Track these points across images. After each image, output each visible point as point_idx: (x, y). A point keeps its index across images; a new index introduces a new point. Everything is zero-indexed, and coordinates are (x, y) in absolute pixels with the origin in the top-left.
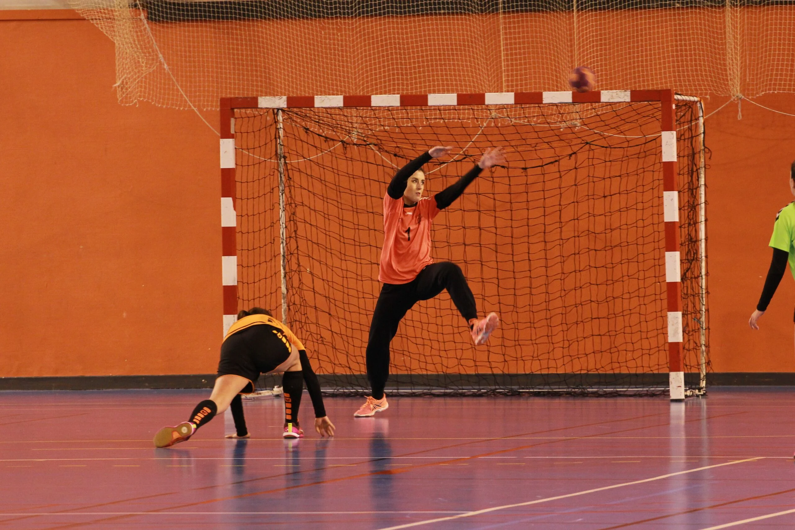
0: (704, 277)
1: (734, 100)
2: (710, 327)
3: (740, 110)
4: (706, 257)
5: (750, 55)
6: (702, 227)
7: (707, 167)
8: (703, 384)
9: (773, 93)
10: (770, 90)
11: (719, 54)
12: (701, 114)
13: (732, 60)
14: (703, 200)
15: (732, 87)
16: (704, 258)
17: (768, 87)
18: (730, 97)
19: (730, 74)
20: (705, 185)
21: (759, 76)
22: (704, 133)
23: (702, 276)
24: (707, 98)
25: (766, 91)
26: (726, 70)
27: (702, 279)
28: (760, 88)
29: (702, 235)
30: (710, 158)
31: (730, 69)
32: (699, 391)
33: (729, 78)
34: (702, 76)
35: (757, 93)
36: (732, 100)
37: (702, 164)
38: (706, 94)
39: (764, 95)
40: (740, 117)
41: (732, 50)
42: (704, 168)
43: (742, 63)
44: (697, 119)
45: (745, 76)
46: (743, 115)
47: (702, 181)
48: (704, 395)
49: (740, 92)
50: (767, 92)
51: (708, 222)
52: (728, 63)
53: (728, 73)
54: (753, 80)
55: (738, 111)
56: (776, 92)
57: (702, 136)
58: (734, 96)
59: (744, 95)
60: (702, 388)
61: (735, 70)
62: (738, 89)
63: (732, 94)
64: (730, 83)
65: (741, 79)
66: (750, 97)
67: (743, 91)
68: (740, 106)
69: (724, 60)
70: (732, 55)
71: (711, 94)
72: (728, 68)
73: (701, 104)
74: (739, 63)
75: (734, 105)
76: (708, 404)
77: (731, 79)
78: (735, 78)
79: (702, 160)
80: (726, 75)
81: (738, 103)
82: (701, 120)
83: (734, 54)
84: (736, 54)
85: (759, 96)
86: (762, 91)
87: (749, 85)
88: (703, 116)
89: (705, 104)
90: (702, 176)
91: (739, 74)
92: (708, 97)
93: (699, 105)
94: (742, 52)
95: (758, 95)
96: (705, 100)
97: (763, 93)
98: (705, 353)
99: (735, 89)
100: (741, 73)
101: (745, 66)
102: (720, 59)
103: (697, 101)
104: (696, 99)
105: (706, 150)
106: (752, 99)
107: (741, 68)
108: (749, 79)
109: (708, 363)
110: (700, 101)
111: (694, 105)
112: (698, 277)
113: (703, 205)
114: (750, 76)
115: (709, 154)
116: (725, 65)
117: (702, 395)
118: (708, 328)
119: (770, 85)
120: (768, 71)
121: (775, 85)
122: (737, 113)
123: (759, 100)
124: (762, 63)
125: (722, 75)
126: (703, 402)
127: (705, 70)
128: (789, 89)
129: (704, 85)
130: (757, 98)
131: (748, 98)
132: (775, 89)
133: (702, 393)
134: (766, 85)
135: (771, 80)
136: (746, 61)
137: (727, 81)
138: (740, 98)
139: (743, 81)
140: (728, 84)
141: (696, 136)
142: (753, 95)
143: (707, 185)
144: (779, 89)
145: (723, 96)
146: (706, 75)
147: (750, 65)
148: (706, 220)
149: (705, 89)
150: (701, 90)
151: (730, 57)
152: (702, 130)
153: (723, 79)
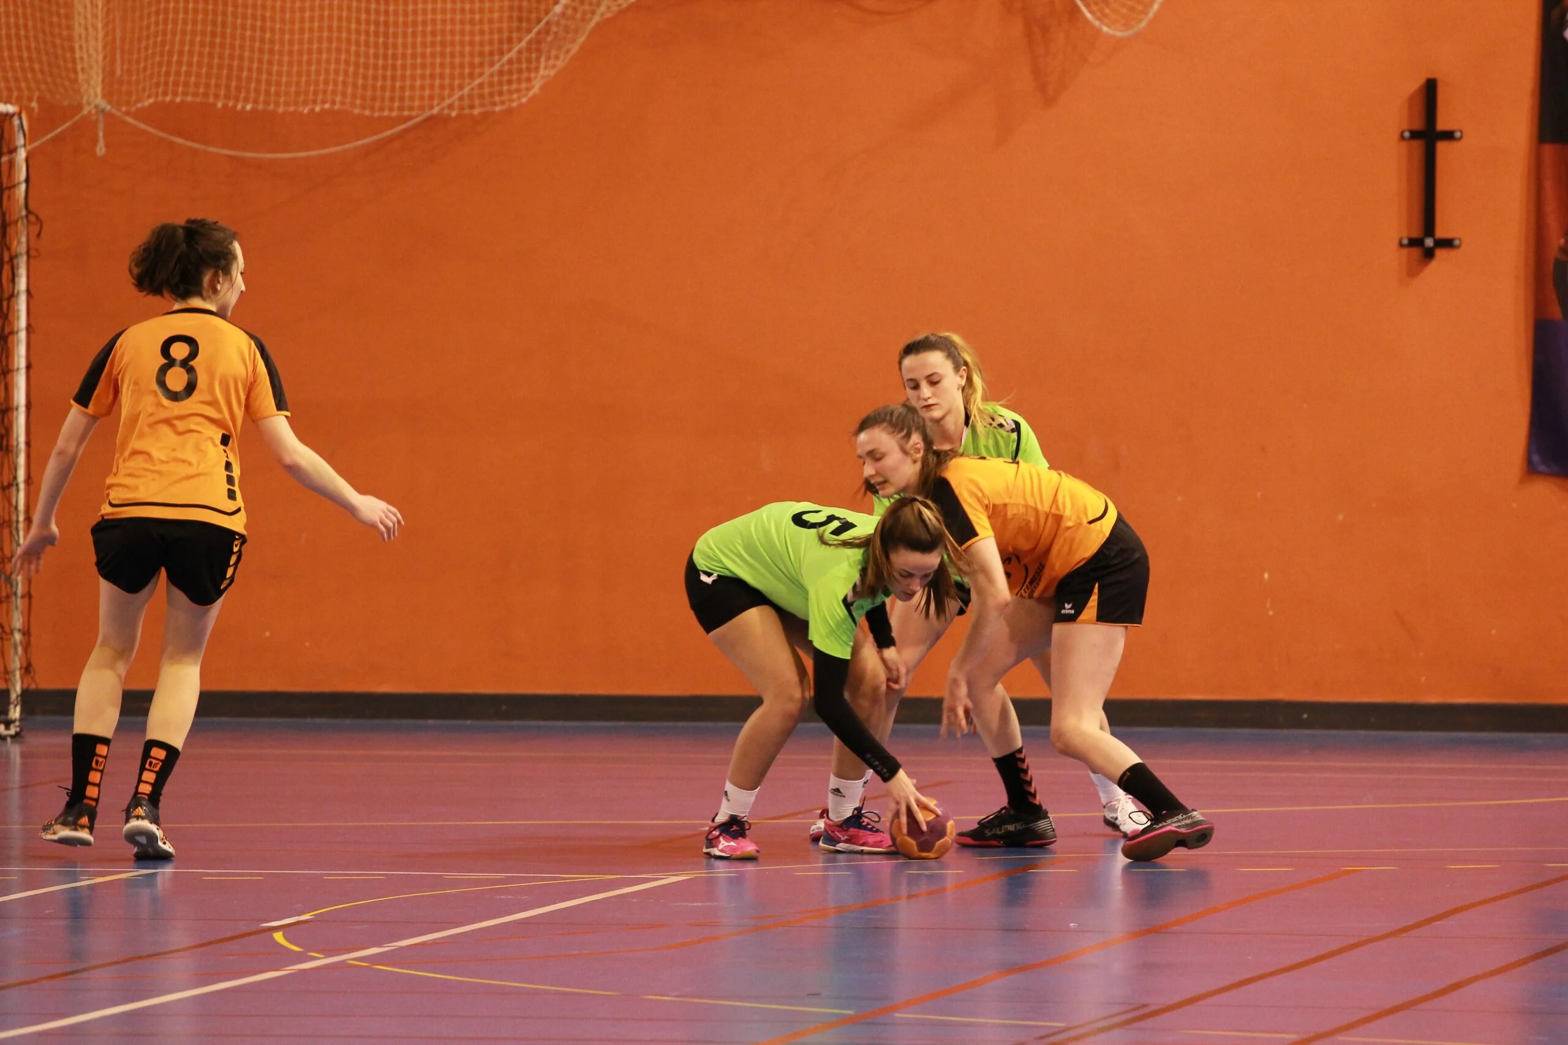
0: (22, 486)
1: (89, 113)
2: (33, 592)
3: (101, 134)
4: (28, 444)
5: (124, 19)
6: (21, 380)
7: (32, 253)
8: (15, 713)
9: (172, 102)
10: (165, 94)
11: (59, 15)
12: (21, 141)
13: (86, 29)
14: (23, 323)
15: (85, 86)
16: (22, 446)
17: (161, 90)
18: (80, 107)
19: (82, 59)
20: (28, 291)
21: (142, 65)
22: (27, 181)
23: (17, 485)
24: (32, 109)
25: (157, 95)
26: (72, 50)
27: (18, 490)
28: (144, 90)
29: (20, 397)
30: (39, 235)
31: (81, 47)
32: (7, 727)
33: (79, 67)
34: (21, 59)
35: (138, 101)
36: (85, 112)
37: (23, 248)
38: (30, 99)
39: (151, 106)
40: (101, 149)
41: (85, 7)
42: (25, 258)
43: (106, 35)
44: (13, 151)
45: (113, 62)
46: (107, 146)
47: (22, 284)
48: (16, 737)
49: (103, 96)
50: (160, 98)
51: (32, 371)
52: (76, 34)
53: (77, 55)
54: (129, 72)
55: (96, 135)
56: (178, 99)
57: (23, 187)
58: (89, 103)
59: (110, 102)
60: (13, 722)
61: (92, 51)
62: (99, 90)
63: (84, 101)
64: (81, 76)
65: (104, 69)
66: (124, 109)
67: (108, 95)
68: (101, 126)
69: (70, 28)
70: (86, 18)
71: (40, 100)
72: (77, 46)
73: (21, 119)
74: (101, 35)
75: (88, 124)
76: (24, 755)
77: (83, 70)
78: (91, 67)
79: (24, 239)
80: (74, 61)
81: (97, 121)
82: (22, 154)
83: (89, 16)
84: (95, 16)
85: (143, 109)
86: (149, 97)
87: (121, 83)
88: (25, 146)
89: (30, 119)
90: (22, 272)
91: (100, 58)
92: (34, 104)
93: (16, 122)
94: (108, 12)
95: (139, 105)
96: (30, 111)
97: (151, 101)
98: (20, 650)
99: (92, 91)
100: (105, 58)
101: (114, 41)
102: (60, 26)
103: (12, 115)
104: (10, 109)
105: (32, 218)
106: (127, 113)
107: (105, 47)
108: (122, 70)
109: (27, 669)
110: (20, 114)
111: (7, 123)
112: (10, 485)
113: (23, 335)
114: (123, 64)
115: (37, 228)
116: (70, 38)
117: (12, 737)
118: (28, 595)
119: (166, 84)
120: (162, 55)
121: (176, 84)
122: (95, 141)
123: (142, 115)
124: (148, 37)
125: (65, 60)
126: (15, 751)
127: (28, 48)
128: (206, 95)
129: (26, 80)
130: (138, 110)
131: (119, 110)
132: (175, 94)
133: (12, 732)
134: (158, 85)
135: (168, 74)
136: (114, 30)
137: (75, 71)
138: (103, 111)
139: (109, 75)
140: (76, 80)
141: (9, 188)
142: (128, 103)
143: (32, 291)
144: (185, 94)
145: (66, 103)
146: (30, 59)
147: (123, 40)
148: (29, 367)
149: (29, 89)
150: (20, 90)
151: (83, 22)
152: (23, 175)
153: (67, 69)
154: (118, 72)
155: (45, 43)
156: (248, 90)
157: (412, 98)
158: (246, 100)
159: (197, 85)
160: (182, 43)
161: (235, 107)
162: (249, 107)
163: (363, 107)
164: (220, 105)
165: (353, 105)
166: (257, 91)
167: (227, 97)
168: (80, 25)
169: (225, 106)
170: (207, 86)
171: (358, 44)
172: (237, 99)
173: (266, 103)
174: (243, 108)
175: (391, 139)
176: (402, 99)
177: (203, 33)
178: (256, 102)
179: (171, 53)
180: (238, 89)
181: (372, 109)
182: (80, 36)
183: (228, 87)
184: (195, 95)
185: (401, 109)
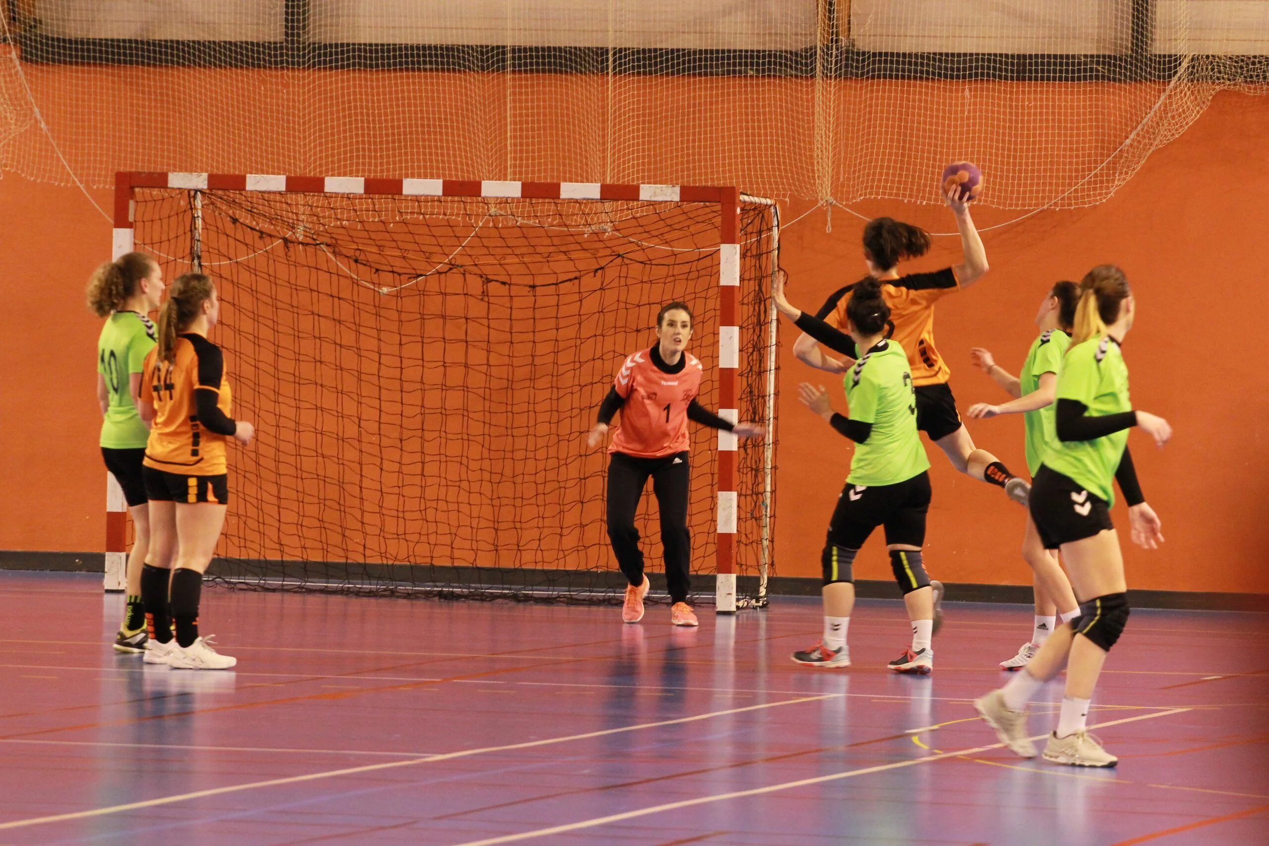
0: (771, 446)
1: (822, 205)
2: (775, 515)
3: (829, 219)
4: (775, 418)
5: (846, 145)
6: (771, 377)
8: (763, 591)
9: (876, 198)
10: (871, 194)
11: (804, 141)
12: (775, 223)
13: (822, 151)
14: (774, 341)
15: (820, 188)
16: (772, 420)
17: (868, 191)
18: (817, 201)
19: (818, 170)
20: (778, 320)
21: (857, 175)
22: (779, 248)
23: (768, 445)
24: (786, 202)
25: (865, 195)
26: (812, 165)
27: (768, 448)
28: (858, 191)
29: (771, 388)
31: (818, 162)
32: (758, 601)
33: (816, 176)
34: (780, 170)
35: (854, 198)
36: (819, 205)
38: (784, 196)
39: (861, 201)
40: (829, 229)
41: (822, 137)
43: (834, 155)
44: (770, 229)
45: (838, 173)
46: (833, 227)
48: (764, 606)
49: (832, 195)
50: (868, 196)
51: (779, 371)
52: (815, 154)
53: (816, 168)
54: (849, 179)
55: (827, 220)
56: (879, 197)
57: (776, 252)
58: (822, 199)
59: (836, 199)
60: (761, 597)
61: (825, 165)
62: (829, 191)
63: (819, 197)
64: (817, 182)
65: (832, 177)
66: (844, 203)
67: (834, 194)
68: (829, 214)
69: (811, 150)
70: (822, 144)
71: (791, 196)
72: (816, 162)
73: (776, 208)
74: (831, 155)
75: (822, 213)
76: (768, 619)
77: (818, 177)
78: (825, 176)
80: (813, 171)
81: (827, 209)
82: (775, 233)
83: (824, 143)
84: (828, 143)
85: (856, 203)
86: (861, 195)
87: (843, 186)
88: (778, 226)
89: (783, 210)
91: (830, 170)
92: (787, 199)
93: (773, 210)
94: (836, 141)
95: (854, 201)
96: (783, 204)
97: (862, 198)
98: (768, 551)
99: (824, 191)
100: (833, 170)
101: (839, 159)
102: (805, 148)
103: (771, 205)
104: (769, 202)
106: (846, 206)
107: (834, 163)
108: (844, 178)
109: (772, 564)
110: (775, 205)
111: (766, 211)
113: (774, 348)
114: (844, 174)
116: (811, 157)
117: (760, 607)
119: (872, 187)
120: (870, 169)
121: (878, 187)
122: (826, 224)
123: (854, 207)
124: (861, 156)
125: (808, 171)
126: (762, 616)
127: (785, 163)
128: (897, 195)
129: (783, 184)
130: (854, 204)
131: (841, 204)
132: (877, 194)
133: (760, 604)
134: (866, 188)
135: (873, 180)
136: (840, 153)
137: (814, 179)
138: (831, 204)
139: (835, 180)
140: (815, 183)
141: (767, 253)
142: (847, 199)
143: (780, 318)
144: (884, 193)
145: (807, 199)
146: (785, 170)
147: (845, 158)
148: (777, 369)
149: (784, 189)
150: (778, 189)
151: (820, 146)
152: (776, 245)
153: (809, 177)
154: (841, 179)
155: (795, 160)
156: (924, 191)
157: (1030, 199)
158: (923, 198)
159: (891, 188)
160: (883, 160)
161: (915, 202)
162: (924, 203)
163: (999, 204)
164: (906, 201)
165: (993, 203)
166: (930, 193)
167: (911, 196)
168: (817, 148)
169: (909, 202)
170: (898, 189)
171: (996, 163)
172: (917, 197)
173: (936, 200)
174: (921, 203)
175: (1018, 224)
176: (1024, 199)
177: (897, 154)
178: (929, 199)
179: (875, 167)
180: (918, 190)
181: (1005, 205)
182: (818, 155)
183: (912, 190)
184: (890, 194)
185: (1023, 205)
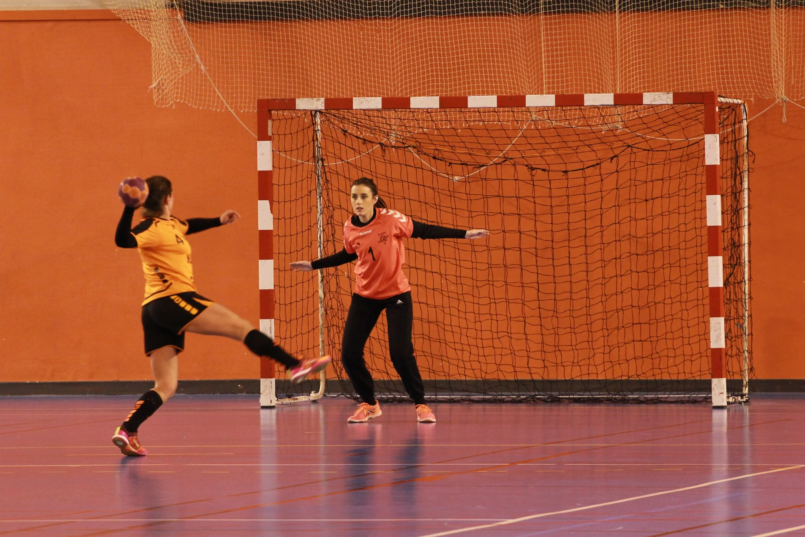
1: (779, 102)
2: (753, 334)
3: (784, 112)
4: (749, 261)
5: (795, 57)
6: (746, 231)
7: (750, 170)
8: (746, 391)
11: (764, 56)
12: (745, 117)
13: (777, 62)
14: (746, 204)
15: (777, 90)
16: (747, 263)
18: (774, 99)
19: (775, 76)
20: (749, 189)
22: (748, 136)
23: (745, 281)
24: (752, 101)
26: (770, 72)
27: (745, 284)
29: (745, 239)
30: (753, 162)
32: (742, 398)
33: (773, 80)
34: (746, 78)
35: (802, 96)
36: (777, 102)
37: (746, 168)
38: (750, 97)
40: (784, 120)
41: (777, 52)
42: (747, 172)
43: (787, 65)
44: (741, 122)
45: (790, 78)
46: (787, 118)
47: (746, 185)
48: (747, 401)
49: (785, 95)
51: (751, 227)
52: (772, 65)
53: (773, 75)
54: (798, 82)
55: (782, 113)
57: (746, 138)
58: (778, 98)
59: (788, 97)
60: (745, 395)
61: (780, 73)
62: (783, 91)
63: (776, 97)
64: (774, 84)
65: (786, 81)
66: (795, 100)
67: (787, 93)
68: (784, 108)
69: (769, 62)
71: (755, 97)
72: (773, 70)
73: (744, 106)
74: (784, 65)
75: (778, 108)
76: (750, 411)
77: (775, 81)
78: (779, 80)
79: (746, 163)
80: (771, 78)
81: (782, 106)
82: (745, 123)
83: (778, 56)
84: (781, 56)
87: (793, 87)
88: (746, 119)
89: (749, 107)
90: (746, 179)
91: (784, 76)
92: (752, 99)
93: (742, 107)
94: (787, 54)
95: (803, 98)
96: (749, 102)
98: (747, 360)
99: (780, 92)
100: (786, 75)
101: (790, 68)
102: (764, 61)
103: (741, 104)
104: (740, 101)
105: (750, 153)
106: (797, 102)
107: (786, 70)
108: (794, 81)
109: (751, 370)
110: (744, 104)
111: (738, 108)
112: (741, 282)
113: (746, 210)
114: (794, 78)
115: (753, 158)
116: (769, 67)
117: (744, 402)
118: (751, 334)
122: (781, 116)
125: (767, 77)
126: (746, 409)
127: (749, 72)
129: (748, 88)
130: (802, 100)
131: (793, 101)
133: (744, 400)
136: (790, 63)
137: (772, 83)
138: (785, 101)
139: (788, 83)
140: (772, 86)
141: (739, 139)
142: (797, 97)
145: (767, 98)
146: (750, 77)
147: (795, 67)
148: (749, 225)
149: (750, 92)
150: (745, 92)
151: (775, 58)
152: (745, 133)
153: (768, 82)
154: (793, 82)
155: (757, 69)
168: (774, 60)
182: (774, 66)
